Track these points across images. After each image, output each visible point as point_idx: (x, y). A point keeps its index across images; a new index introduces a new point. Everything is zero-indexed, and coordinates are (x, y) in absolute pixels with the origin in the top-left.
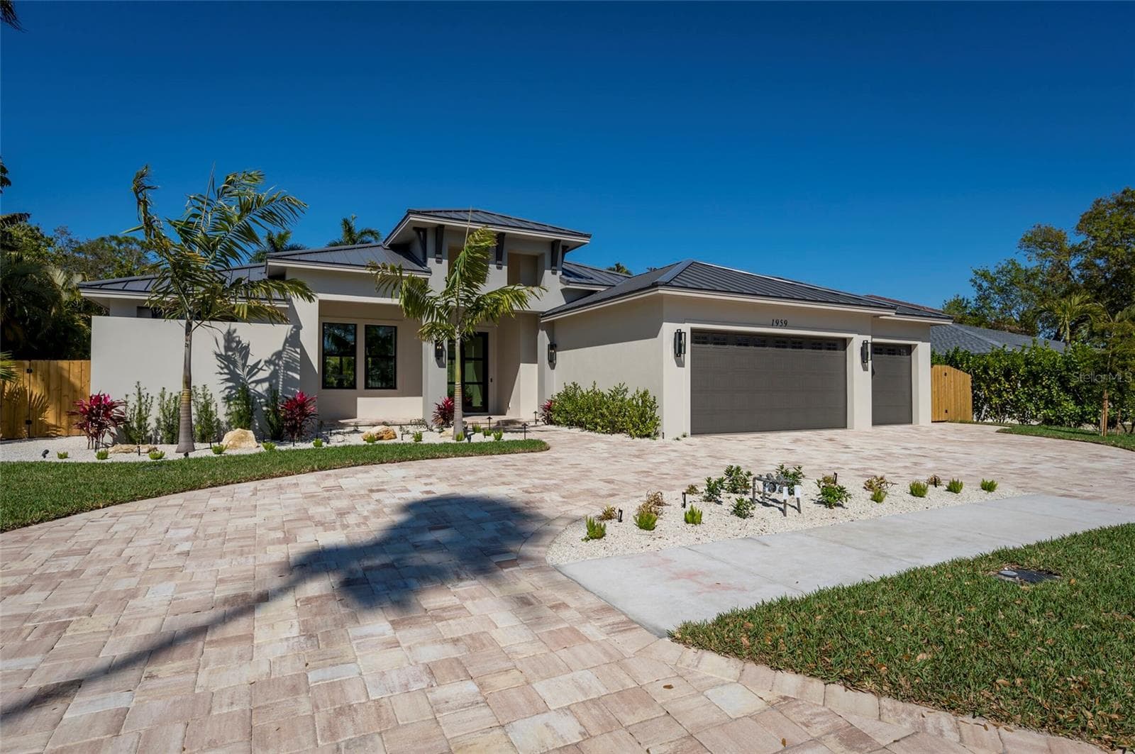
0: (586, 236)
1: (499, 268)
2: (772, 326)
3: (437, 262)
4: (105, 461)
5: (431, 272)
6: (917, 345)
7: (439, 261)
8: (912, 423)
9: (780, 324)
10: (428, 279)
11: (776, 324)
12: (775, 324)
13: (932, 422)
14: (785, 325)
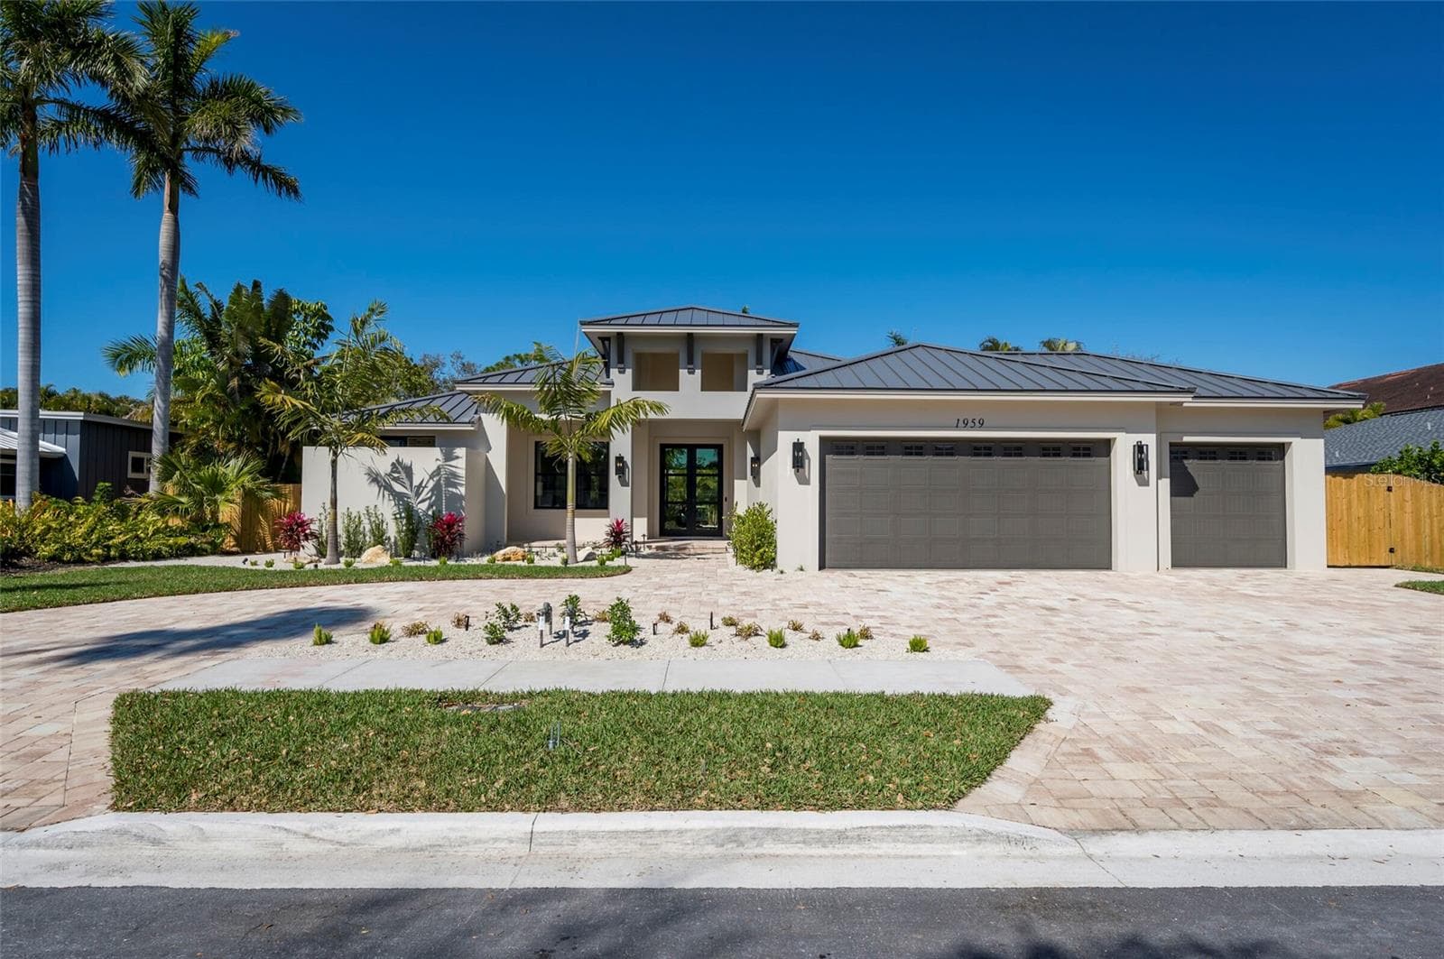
0: (791, 325)
1: (691, 372)
2: (957, 427)
3: (620, 372)
4: (270, 569)
5: (613, 384)
6: (1291, 443)
7: (622, 371)
8: (1286, 567)
9: (970, 424)
10: (610, 392)
11: (966, 425)
12: (961, 423)
13: (1328, 567)
14: (982, 425)
